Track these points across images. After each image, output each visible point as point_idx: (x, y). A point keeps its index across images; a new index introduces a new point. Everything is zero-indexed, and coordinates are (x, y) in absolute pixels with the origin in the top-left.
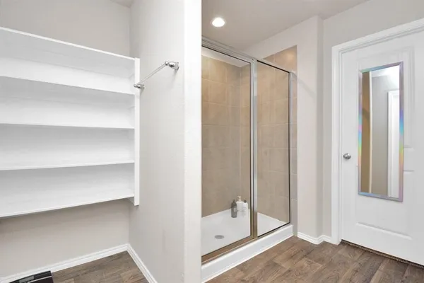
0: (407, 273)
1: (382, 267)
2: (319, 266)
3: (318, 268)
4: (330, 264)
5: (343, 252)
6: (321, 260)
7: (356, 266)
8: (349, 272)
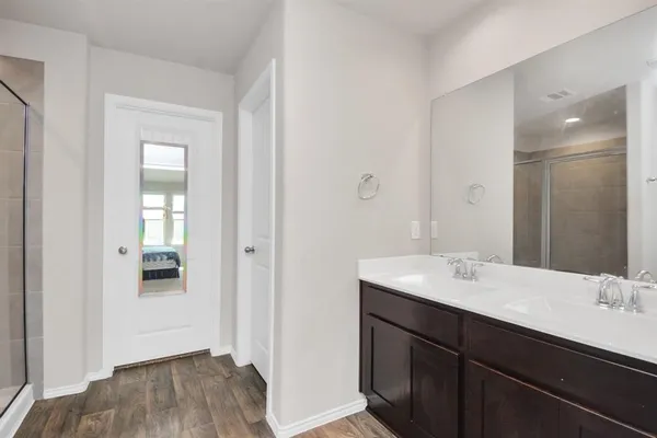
0: (197, 364)
1: (174, 371)
2: (112, 412)
3: (112, 416)
4: (122, 402)
5: (124, 380)
6: (107, 405)
7: (149, 385)
8: (148, 396)
